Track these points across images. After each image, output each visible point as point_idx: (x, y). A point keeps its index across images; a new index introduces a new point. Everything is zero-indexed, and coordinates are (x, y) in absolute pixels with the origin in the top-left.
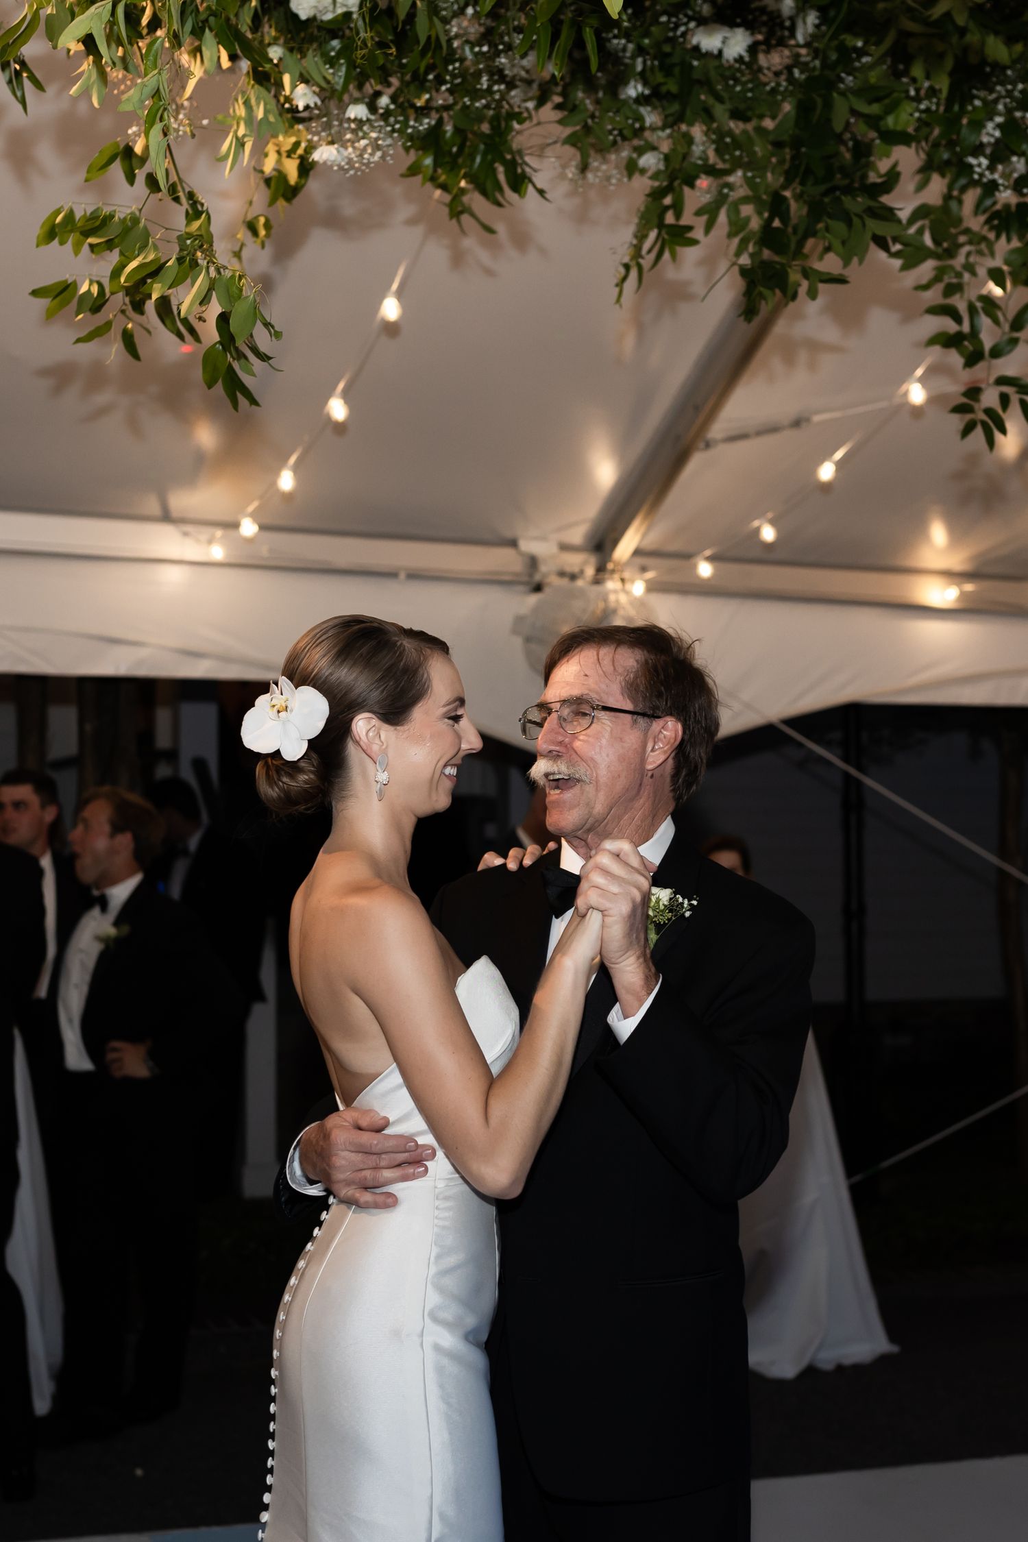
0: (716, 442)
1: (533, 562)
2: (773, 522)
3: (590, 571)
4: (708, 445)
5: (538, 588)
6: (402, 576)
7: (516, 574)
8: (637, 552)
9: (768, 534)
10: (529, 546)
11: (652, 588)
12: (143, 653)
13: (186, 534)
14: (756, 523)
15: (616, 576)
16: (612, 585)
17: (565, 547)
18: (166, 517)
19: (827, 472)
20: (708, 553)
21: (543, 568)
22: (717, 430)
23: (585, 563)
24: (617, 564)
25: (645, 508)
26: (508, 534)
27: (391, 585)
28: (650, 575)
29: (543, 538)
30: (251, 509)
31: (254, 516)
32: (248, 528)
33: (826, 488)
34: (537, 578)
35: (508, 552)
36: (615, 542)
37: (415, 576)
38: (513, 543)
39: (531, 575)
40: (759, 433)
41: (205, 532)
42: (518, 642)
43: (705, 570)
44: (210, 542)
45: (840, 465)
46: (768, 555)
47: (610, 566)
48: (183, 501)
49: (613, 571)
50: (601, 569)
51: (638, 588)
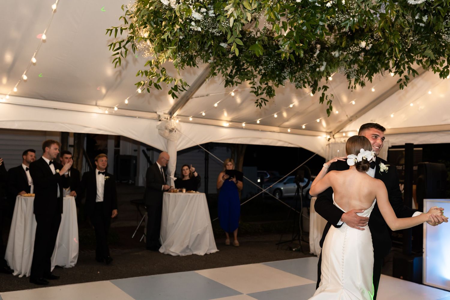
0: (193, 98)
1: (159, 116)
2: (205, 112)
3: (169, 118)
4: (192, 98)
5: (160, 120)
6: (137, 117)
7: (156, 118)
8: (177, 115)
9: (204, 114)
10: (158, 113)
11: (180, 121)
12: (91, 129)
13: (99, 108)
14: (202, 112)
15: (173, 119)
16: (172, 120)
17: (165, 114)
18: (96, 105)
19: (216, 105)
20: (192, 116)
21: (161, 117)
22: (194, 96)
23: (168, 116)
24: (173, 117)
25: (180, 107)
26: (155, 111)
27: (135, 119)
28: (179, 119)
29: (161, 112)
30: (117, 105)
31: (117, 107)
32: (116, 109)
33: (216, 108)
34: (160, 119)
35: (155, 114)
36: (174, 113)
37: (139, 117)
38: (156, 112)
39: (159, 118)
40: (201, 97)
41: (104, 109)
42: (157, 130)
43: (191, 119)
44: (105, 110)
45: (218, 104)
46: (203, 117)
47: (172, 117)
48: (100, 103)
49: (173, 118)
50: (171, 118)
51: (177, 121)
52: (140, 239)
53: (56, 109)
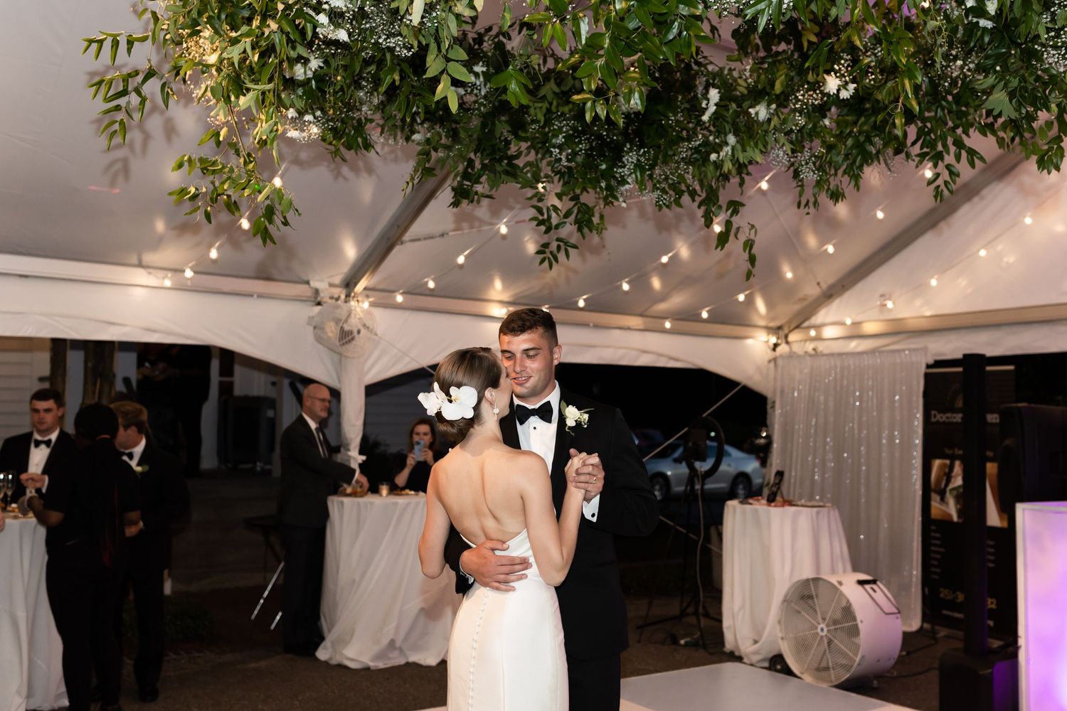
0: (406, 242)
1: (317, 292)
2: (433, 280)
3: (343, 297)
4: (402, 243)
5: (319, 304)
6: (255, 296)
7: (309, 297)
8: (365, 289)
9: (431, 285)
10: (314, 284)
11: (372, 305)
13: (150, 273)
14: (426, 280)
15: (355, 299)
16: (353, 303)
17: (331, 285)
18: (140, 265)
19: (461, 260)
20: (401, 291)
21: (322, 295)
22: (407, 237)
23: (341, 292)
24: (355, 294)
25: (371, 269)
26: (305, 278)
27: (249, 300)
28: (371, 299)
29: (322, 281)
30: (191, 265)
31: (191, 268)
32: (189, 273)
33: (461, 266)
34: (319, 299)
35: (305, 287)
36: (356, 284)
37: (261, 296)
38: (308, 283)
39: (316, 298)
40: (424, 239)
41: (161, 274)
42: (310, 329)
43: (400, 299)
44: (164, 278)
45: (467, 257)
46: (432, 293)
47: (353, 294)
48: (149, 258)
49: (354, 297)
50: (348, 296)
51: (366, 305)
52: (272, 623)
53: (26, 276)
